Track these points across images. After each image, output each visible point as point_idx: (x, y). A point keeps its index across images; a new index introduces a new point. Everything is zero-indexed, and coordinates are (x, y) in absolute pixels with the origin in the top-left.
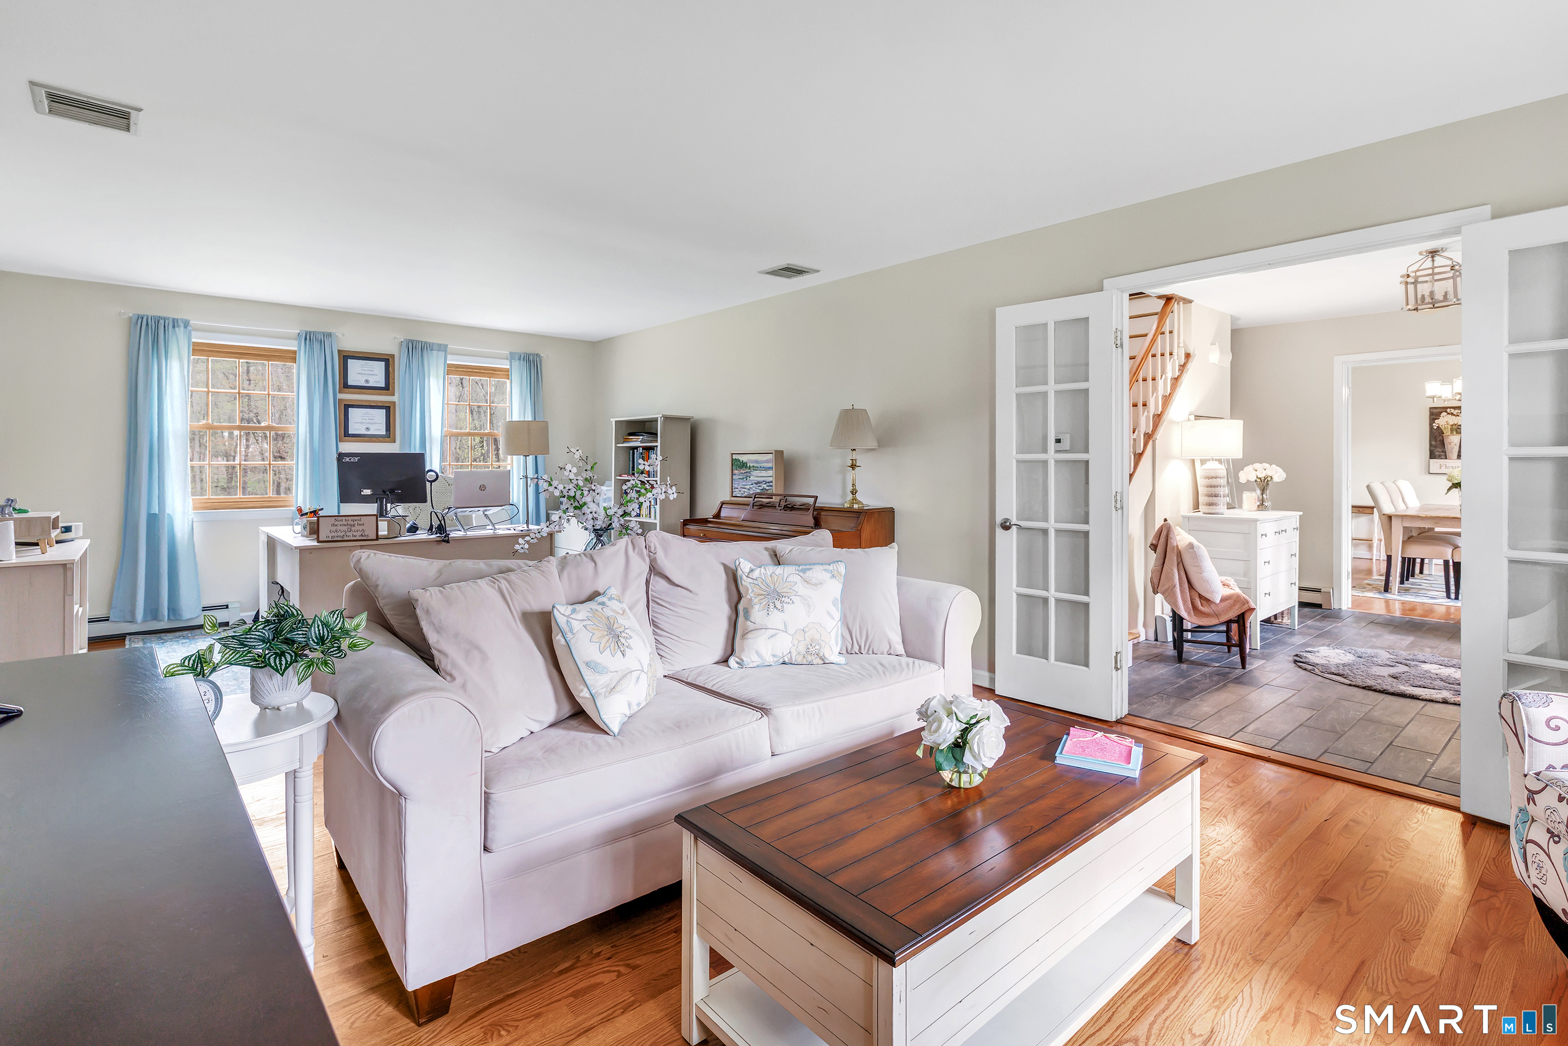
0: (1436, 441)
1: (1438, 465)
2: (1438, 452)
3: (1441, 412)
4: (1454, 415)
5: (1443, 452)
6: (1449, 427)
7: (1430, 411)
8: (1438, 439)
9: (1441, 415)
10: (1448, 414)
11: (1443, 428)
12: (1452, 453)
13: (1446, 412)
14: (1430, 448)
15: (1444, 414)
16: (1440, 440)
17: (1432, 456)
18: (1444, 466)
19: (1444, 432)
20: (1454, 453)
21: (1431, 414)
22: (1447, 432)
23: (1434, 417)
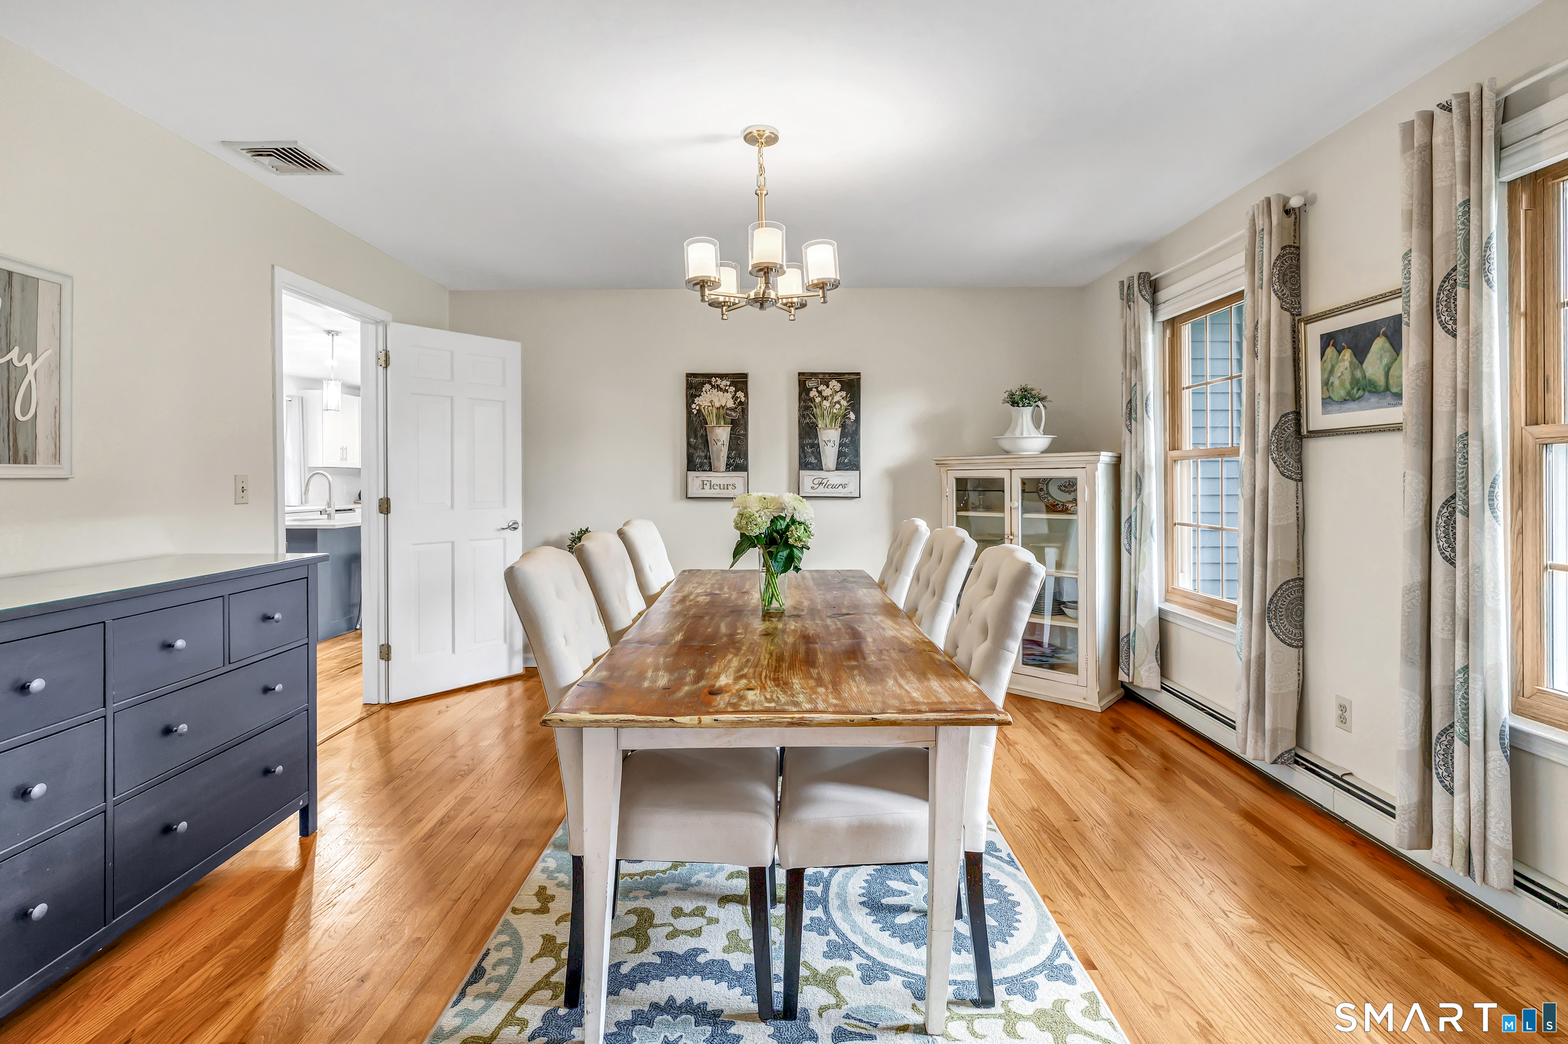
0: (696, 437)
1: (698, 482)
2: (699, 457)
3: (703, 384)
4: (721, 390)
5: (706, 457)
6: (715, 411)
7: (687, 380)
8: (699, 434)
9: (704, 389)
10: (713, 386)
11: (705, 413)
12: (719, 460)
13: (710, 383)
14: (688, 451)
15: (707, 387)
16: (702, 436)
17: (691, 465)
18: (708, 484)
19: (708, 420)
20: (722, 459)
21: (689, 386)
22: (712, 420)
23: (693, 391)
